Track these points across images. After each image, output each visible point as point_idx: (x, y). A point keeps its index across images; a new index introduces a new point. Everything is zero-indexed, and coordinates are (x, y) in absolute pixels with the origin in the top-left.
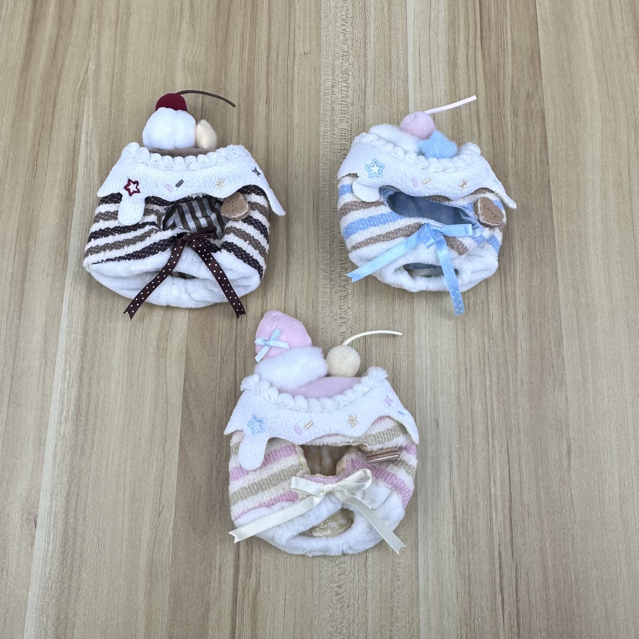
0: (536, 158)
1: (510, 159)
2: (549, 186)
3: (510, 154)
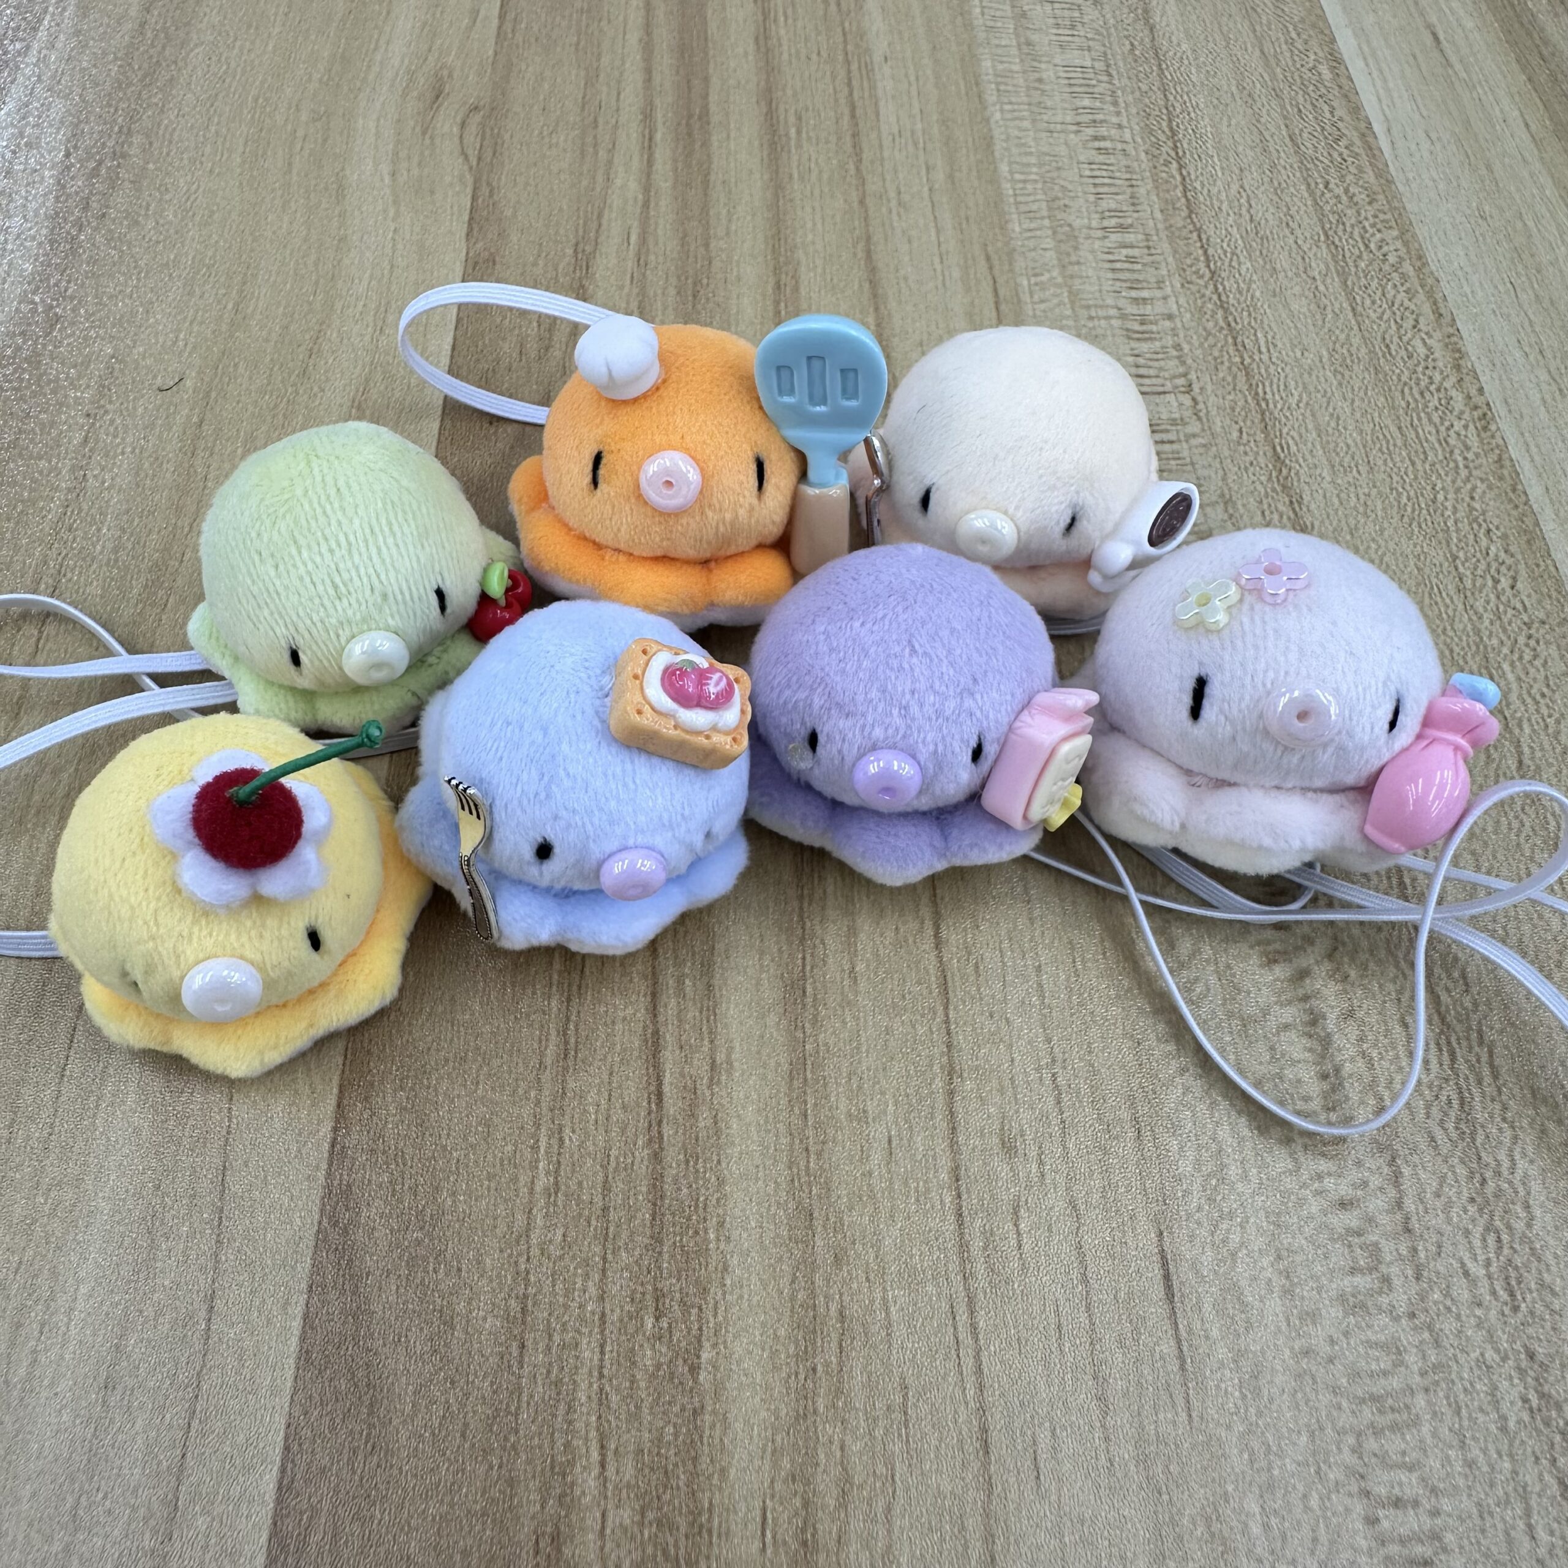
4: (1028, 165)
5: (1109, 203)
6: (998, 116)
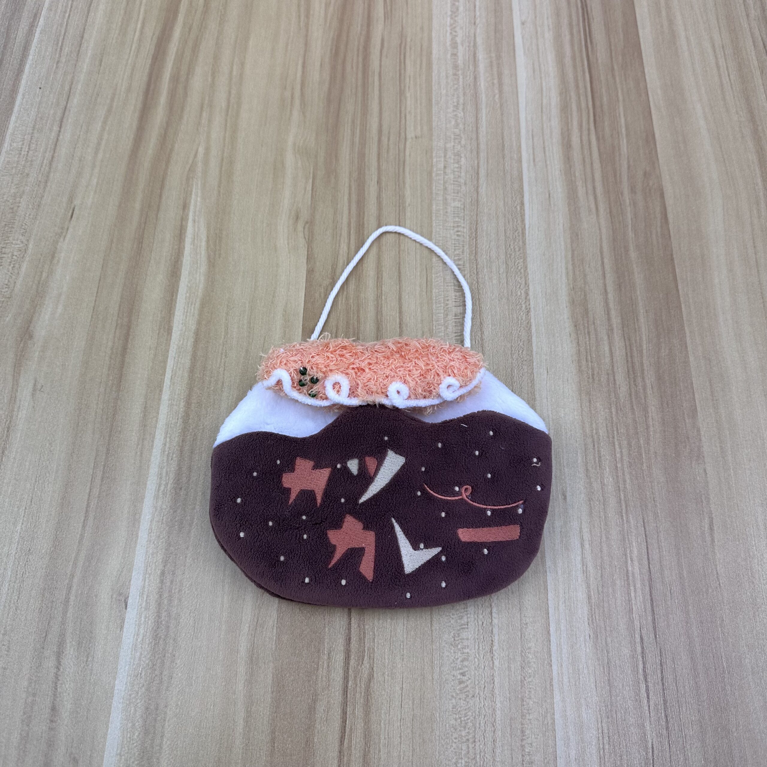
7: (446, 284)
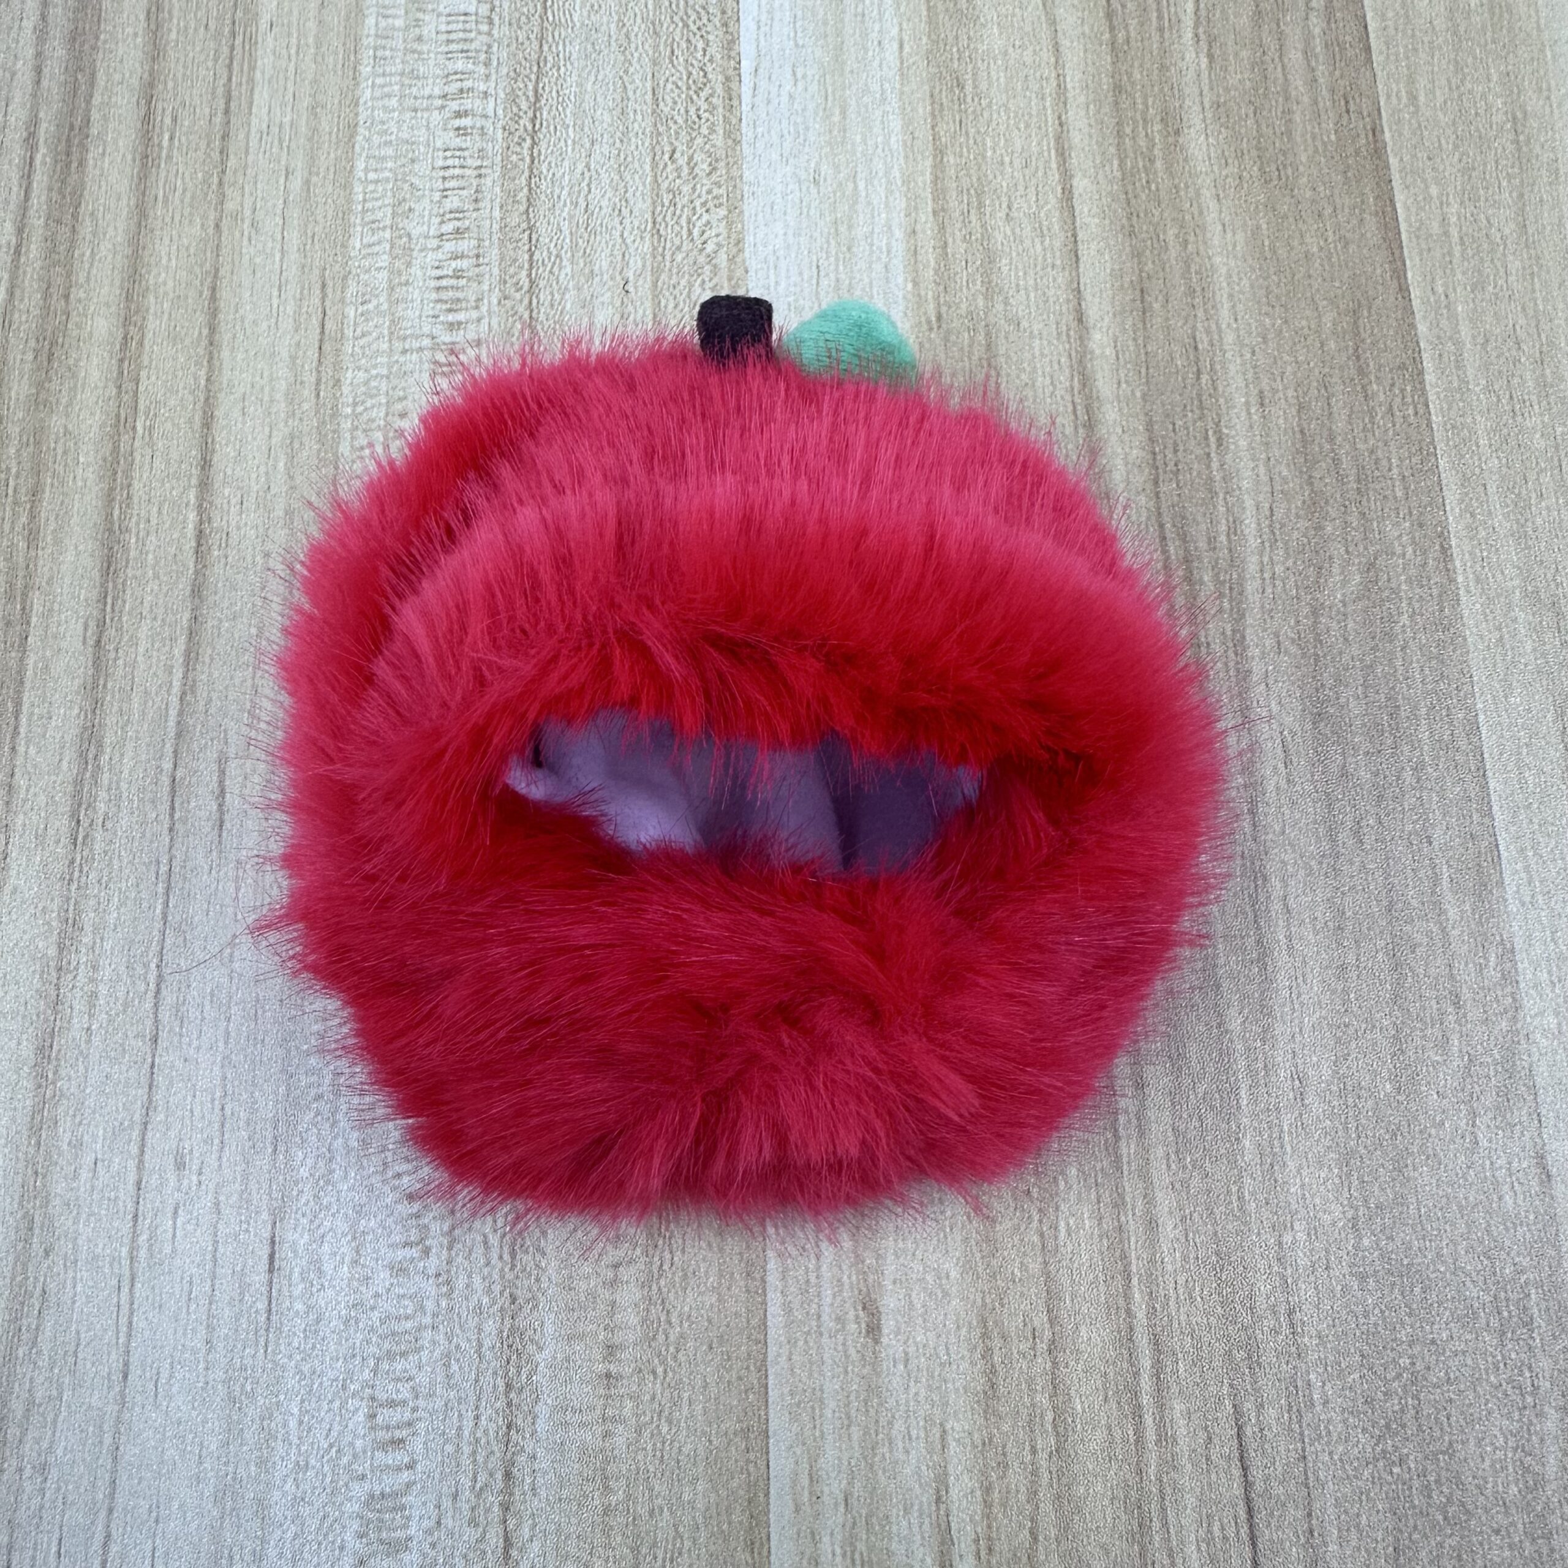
0: (1308, 39)
1: (1190, 55)
2: (1378, 151)
3: (1188, 35)
4: (383, 159)
5: (452, 202)
6: (368, 93)
7: (398, 345)
